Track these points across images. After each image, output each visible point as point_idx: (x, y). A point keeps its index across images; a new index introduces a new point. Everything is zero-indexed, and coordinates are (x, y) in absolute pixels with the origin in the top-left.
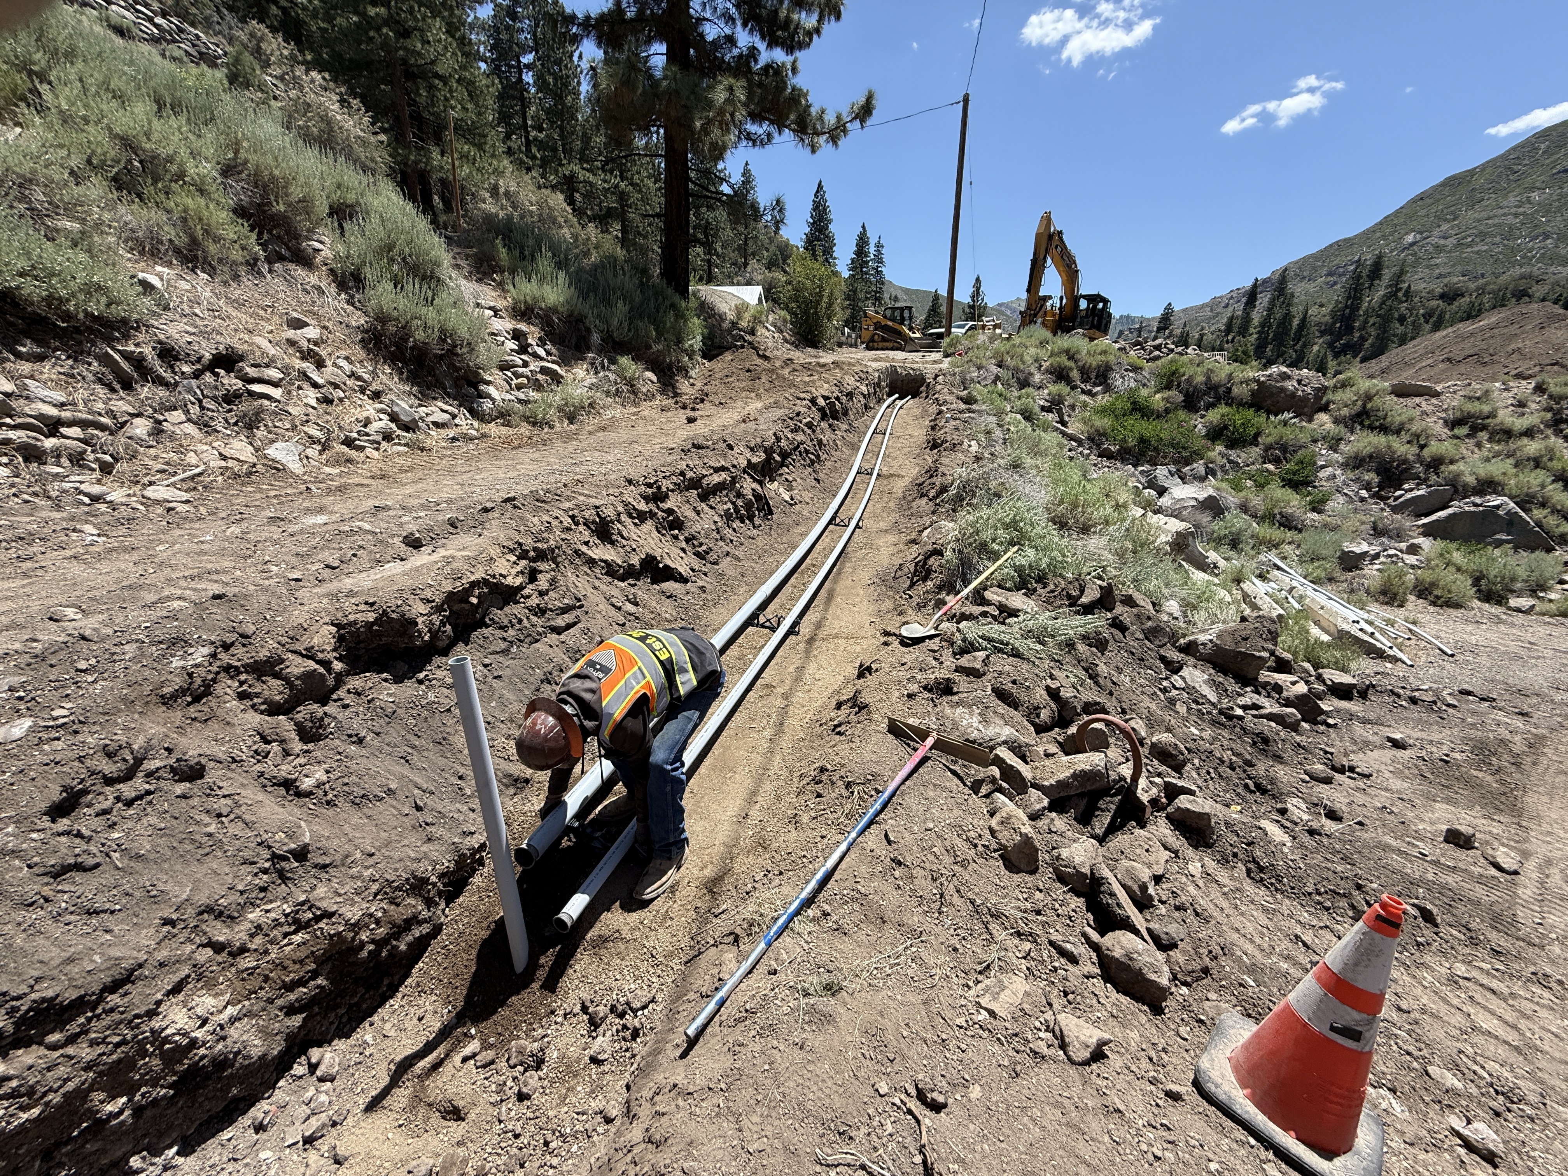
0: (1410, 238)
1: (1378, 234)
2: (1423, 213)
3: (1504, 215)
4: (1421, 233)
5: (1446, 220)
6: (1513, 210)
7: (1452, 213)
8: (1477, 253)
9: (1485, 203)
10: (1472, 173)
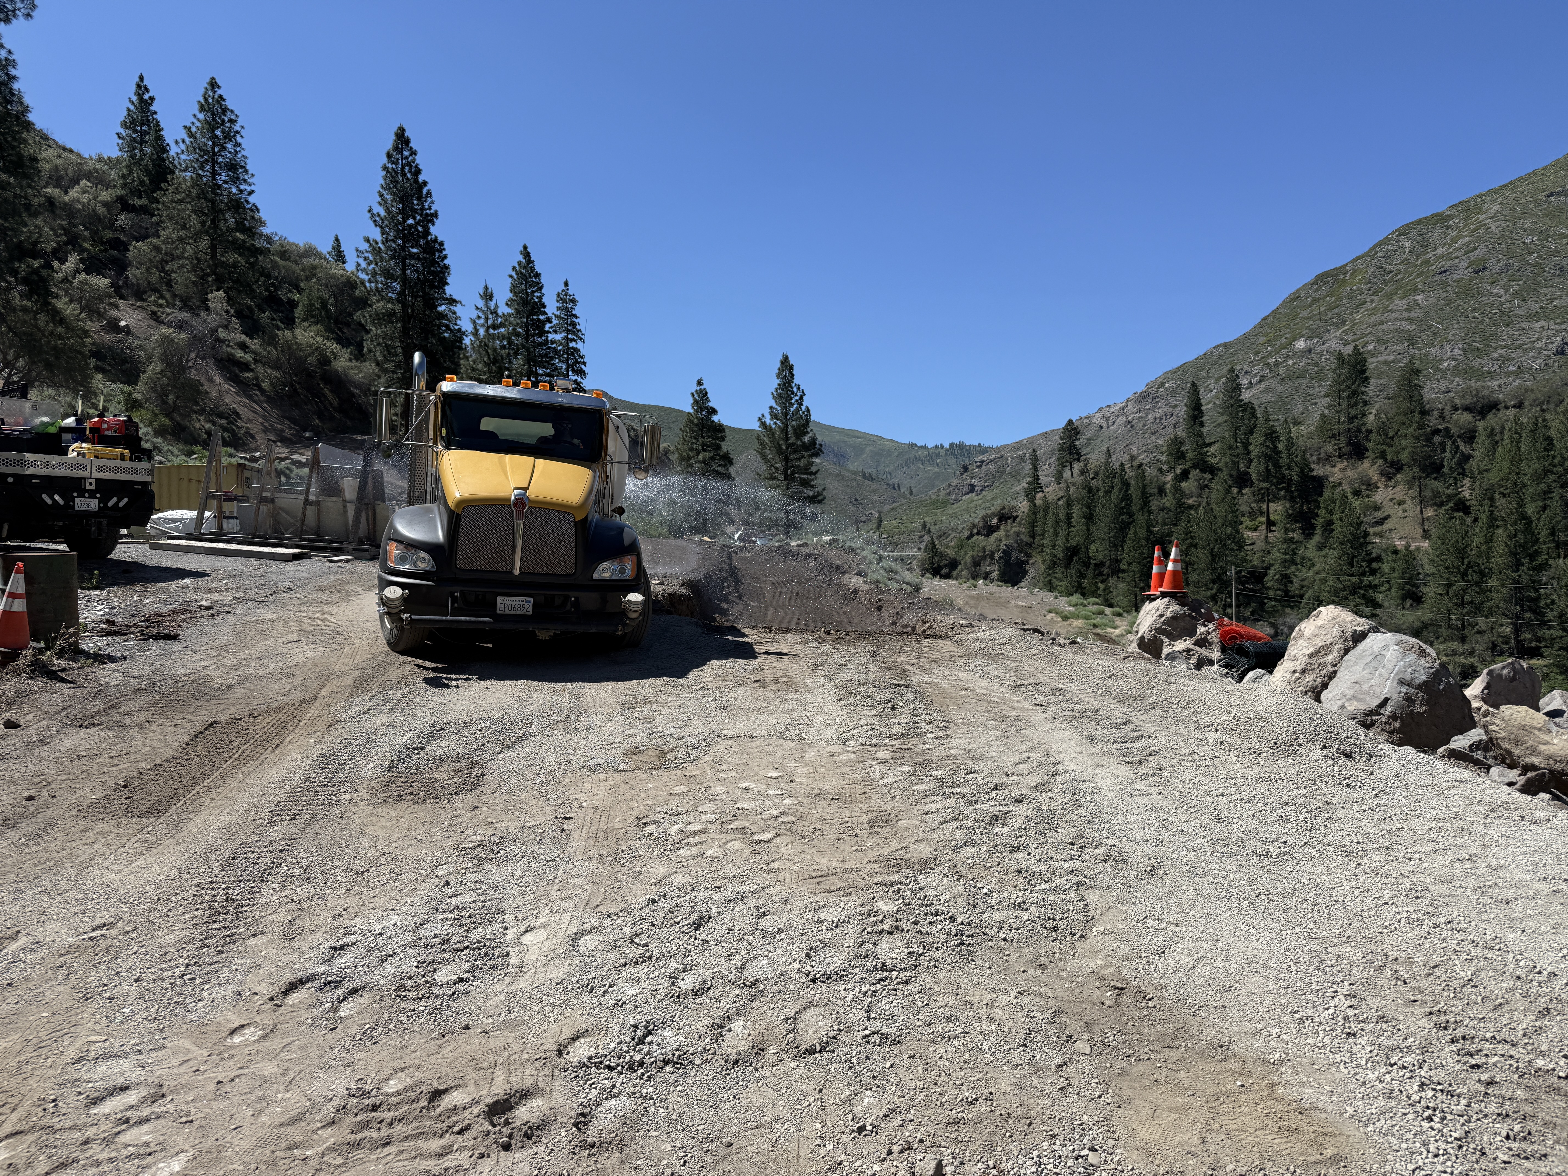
0: (1301, 344)
1: (1262, 339)
2: (1305, 314)
3: (1397, 320)
4: (1310, 338)
5: (1333, 324)
6: (1405, 315)
7: (1339, 315)
8: (1386, 363)
9: (1368, 305)
10: (1341, 270)
